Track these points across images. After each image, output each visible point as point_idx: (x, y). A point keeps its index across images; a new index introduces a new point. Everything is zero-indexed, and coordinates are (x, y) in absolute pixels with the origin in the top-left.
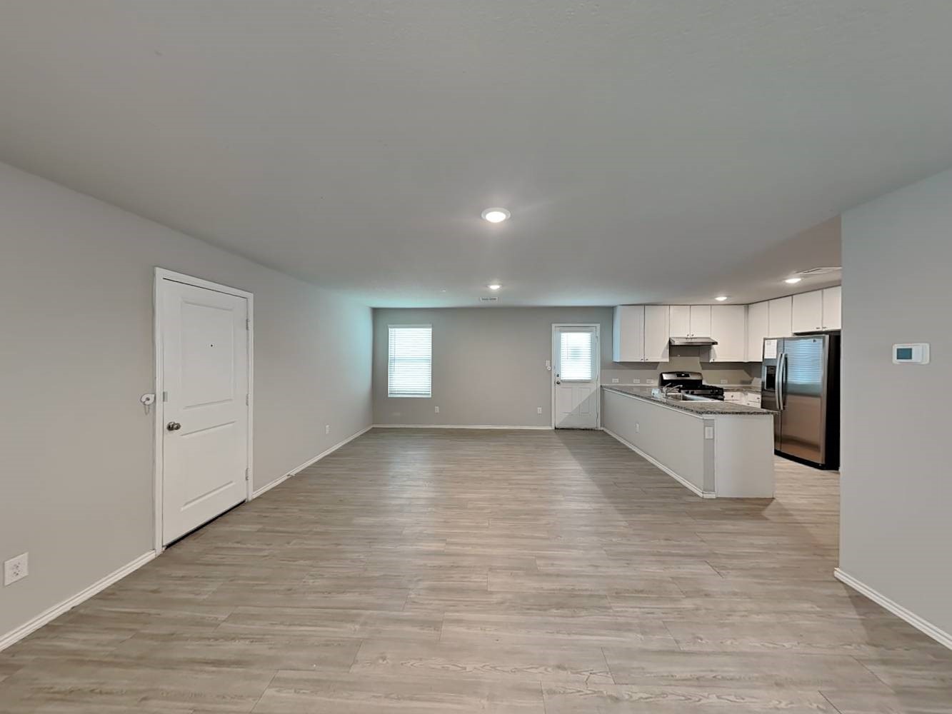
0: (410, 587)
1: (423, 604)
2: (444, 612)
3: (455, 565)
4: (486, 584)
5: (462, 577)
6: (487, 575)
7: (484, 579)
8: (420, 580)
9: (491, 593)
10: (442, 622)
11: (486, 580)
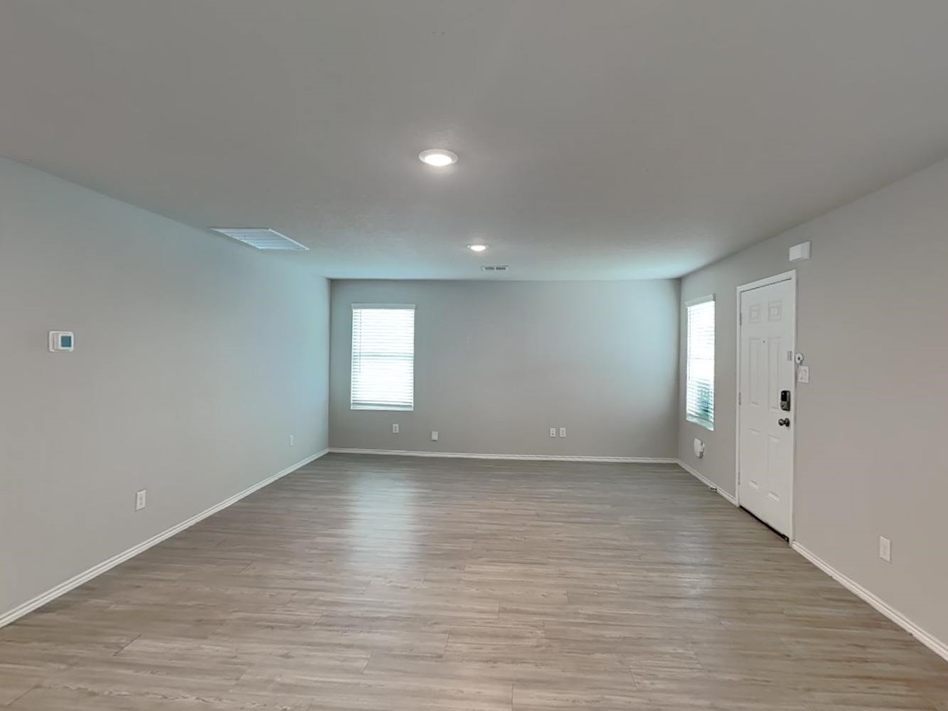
0: (544, 641)
1: (523, 625)
2: (499, 618)
3: (491, 664)
4: (449, 640)
5: (480, 649)
6: (446, 650)
7: (450, 646)
8: (537, 647)
9: (444, 632)
10: (499, 611)
11: (449, 644)
